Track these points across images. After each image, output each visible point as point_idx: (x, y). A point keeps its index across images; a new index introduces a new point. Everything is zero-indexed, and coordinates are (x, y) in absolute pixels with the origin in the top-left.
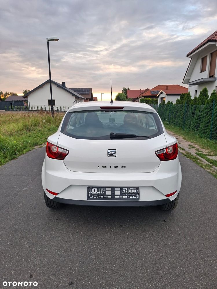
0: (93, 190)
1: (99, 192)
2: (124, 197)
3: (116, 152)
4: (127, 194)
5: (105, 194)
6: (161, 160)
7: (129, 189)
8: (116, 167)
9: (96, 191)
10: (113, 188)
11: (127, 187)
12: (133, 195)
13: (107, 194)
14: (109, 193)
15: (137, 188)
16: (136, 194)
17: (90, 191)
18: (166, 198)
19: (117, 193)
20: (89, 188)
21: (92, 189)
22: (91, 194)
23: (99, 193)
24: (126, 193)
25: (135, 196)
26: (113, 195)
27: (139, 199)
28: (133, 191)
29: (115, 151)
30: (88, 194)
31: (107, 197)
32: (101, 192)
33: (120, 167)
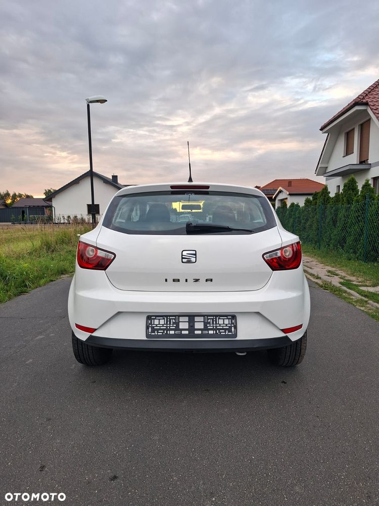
0: (156, 322)
1: (167, 324)
2: (211, 332)
4: (216, 327)
5: (177, 328)
6: (274, 269)
7: (219, 319)
8: (197, 280)
9: (162, 322)
10: (191, 317)
11: (216, 316)
12: (225, 330)
13: (181, 327)
14: (184, 325)
15: (233, 317)
16: (230, 327)
17: (151, 324)
18: (282, 335)
19: (199, 325)
20: (149, 318)
21: (154, 319)
22: (153, 328)
23: (167, 327)
24: (213, 326)
25: (230, 330)
26: (192, 328)
27: (235, 335)
28: (227, 322)
29: (194, 252)
30: (147, 328)
31: (181, 332)
32: (170, 324)
33: (203, 280)
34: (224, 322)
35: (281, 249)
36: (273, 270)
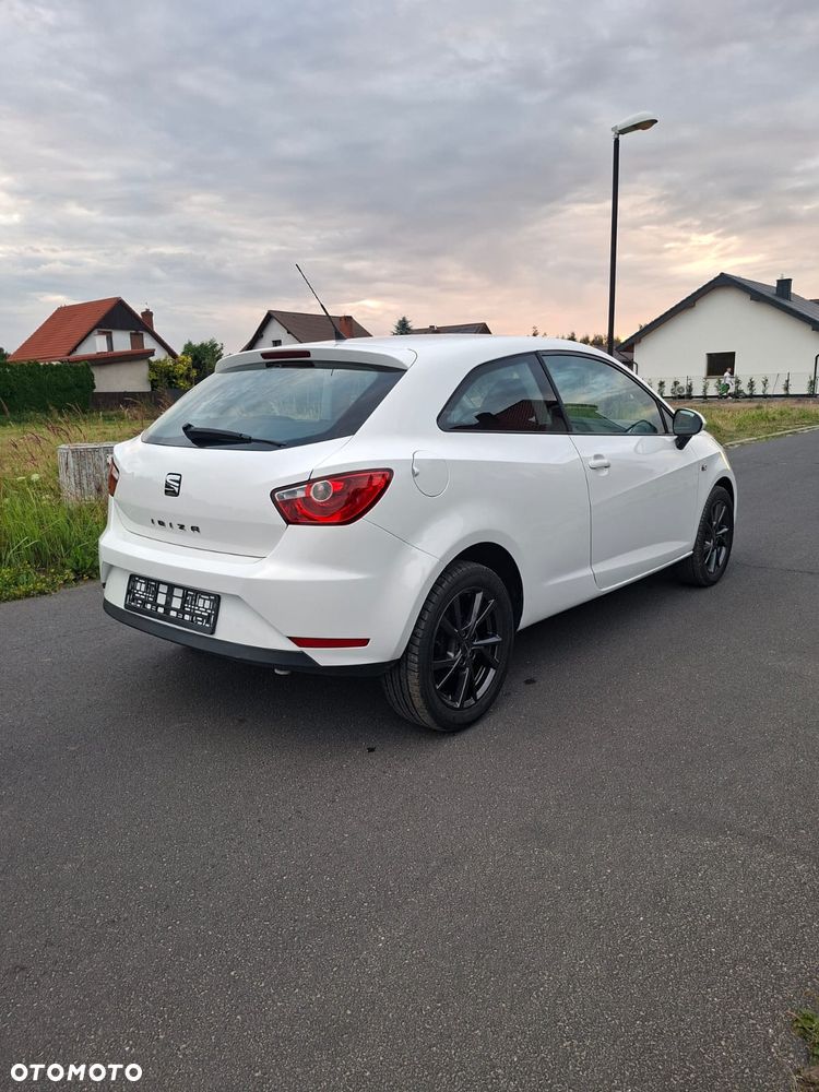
0: (138, 586)
1: (147, 592)
2: (187, 617)
3: (179, 482)
4: (194, 610)
5: (154, 603)
7: (200, 597)
8: (182, 527)
9: (143, 588)
10: (171, 587)
11: (197, 592)
12: (203, 617)
13: (158, 602)
14: (161, 599)
15: (217, 599)
16: (210, 615)
17: (132, 587)
19: (176, 603)
20: (133, 578)
21: (136, 581)
22: (133, 594)
23: (146, 596)
24: (191, 609)
25: (208, 620)
26: (168, 606)
27: (213, 631)
28: (207, 604)
29: (178, 478)
30: (128, 593)
31: (156, 609)
32: (150, 593)
33: (188, 528)
34: (204, 604)
35: (310, 482)
36: (288, 522)
